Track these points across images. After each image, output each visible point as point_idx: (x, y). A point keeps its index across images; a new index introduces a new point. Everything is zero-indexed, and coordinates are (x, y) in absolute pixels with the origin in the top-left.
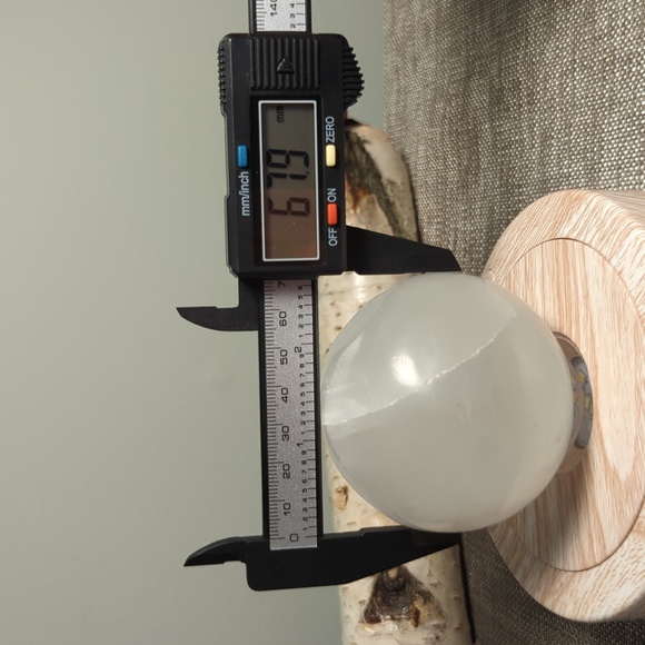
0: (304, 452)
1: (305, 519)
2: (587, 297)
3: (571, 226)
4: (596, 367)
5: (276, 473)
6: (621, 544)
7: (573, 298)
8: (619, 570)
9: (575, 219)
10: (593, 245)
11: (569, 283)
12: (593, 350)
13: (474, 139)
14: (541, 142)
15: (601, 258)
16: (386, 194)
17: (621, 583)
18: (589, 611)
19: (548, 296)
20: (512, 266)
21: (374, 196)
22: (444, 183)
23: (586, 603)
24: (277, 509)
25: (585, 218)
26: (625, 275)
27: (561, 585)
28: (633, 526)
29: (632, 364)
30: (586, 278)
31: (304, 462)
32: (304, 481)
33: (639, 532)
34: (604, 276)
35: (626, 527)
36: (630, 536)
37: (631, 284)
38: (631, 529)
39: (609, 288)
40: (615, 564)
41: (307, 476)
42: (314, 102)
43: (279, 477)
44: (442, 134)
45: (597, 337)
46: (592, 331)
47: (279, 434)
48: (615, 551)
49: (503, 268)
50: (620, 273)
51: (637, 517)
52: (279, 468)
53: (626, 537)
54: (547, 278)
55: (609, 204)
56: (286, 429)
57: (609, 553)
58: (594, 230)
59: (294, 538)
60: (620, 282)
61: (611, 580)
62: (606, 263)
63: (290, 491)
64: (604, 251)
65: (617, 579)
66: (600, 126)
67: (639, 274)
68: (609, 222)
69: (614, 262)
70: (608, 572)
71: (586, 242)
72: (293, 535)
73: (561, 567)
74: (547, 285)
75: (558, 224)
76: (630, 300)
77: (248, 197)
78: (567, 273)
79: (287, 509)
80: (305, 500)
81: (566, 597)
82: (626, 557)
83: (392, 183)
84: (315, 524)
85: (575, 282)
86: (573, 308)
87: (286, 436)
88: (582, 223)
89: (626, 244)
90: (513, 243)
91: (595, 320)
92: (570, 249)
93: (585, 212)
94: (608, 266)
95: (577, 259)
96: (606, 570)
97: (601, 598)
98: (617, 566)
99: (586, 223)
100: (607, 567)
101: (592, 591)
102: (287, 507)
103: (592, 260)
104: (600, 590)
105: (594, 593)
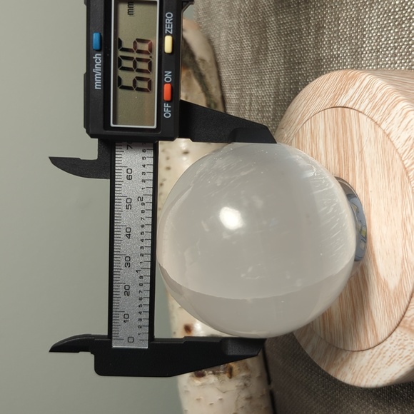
0: (141, 277)
2: (361, 152)
3: (348, 98)
4: (369, 204)
6: (390, 335)
7: (350, 152)
8: (388, 354)
9: (351, 92)
10: (366, 112)
11: (347, 141)
12: (367, 192)
14: (316, 31)
15: (373, 123)
16: (199, 70)
17: (390, 363)
18: (365, 380)
19: (329, 150)
20: (300, 126)
21: (190, 71)
22: (241, 60)
23: (362, 374)
25: (359, 92)
26: (393, 136)
27: (342, 360)
28: (399, 323)
29: (400, 204)
30: (361, 137)
31: (141, 285)
33: (405, 327)
34: (376, 137)
35: (395, 323)
36: (398, 330)
37: (398, 144)
38: (398, 325)
39: (380, 146)
40: (385, 349)
41: (142, 295)
44: (239, 24)
45: (370, 183)
46: (365, 178)
47: (123, 262)
48: (385, 340)
49: (293, 128)
50: (388, 135)
51: (403, 316)
52: (122, 287)
53: (394, 330)
54: (329, 137)
55: (379, 82)
56: (128, 259)
57: (380, 340)
58: (367, 101)
60: (389, 142)
61: (382, 359)
62: (377, 127)
64: (376, 118)
65: (387, 359)
67: (405, 136)
68: (379, 95)
69: (384, 126)
70: (380, 354)
71: (361, 110)
73: (342, 347)
74: (329, 142)
75: (337, 95)
76: (397, 156)
78: (345, 132)
81: (346, 369)
82: (394, 345)
83: (203, 60)
85: (352, 140)
86: (350, 159)
87: (128, 264)
88: (357, 96)
89: (394, 112)
90: (300, 109)
91: (368, 170)
92: (347, 115)
93: (359, 87)
94: (379, 129)
95: (353, 122)
96: (377, 353)
97: (374, 372)
98: (387, 350)
99: (360, 96)
100: (379, 350)
101: (367, 366)
102: (126, 316)
103: (366, 124)
104: (374, 366)
105: (368, 367)
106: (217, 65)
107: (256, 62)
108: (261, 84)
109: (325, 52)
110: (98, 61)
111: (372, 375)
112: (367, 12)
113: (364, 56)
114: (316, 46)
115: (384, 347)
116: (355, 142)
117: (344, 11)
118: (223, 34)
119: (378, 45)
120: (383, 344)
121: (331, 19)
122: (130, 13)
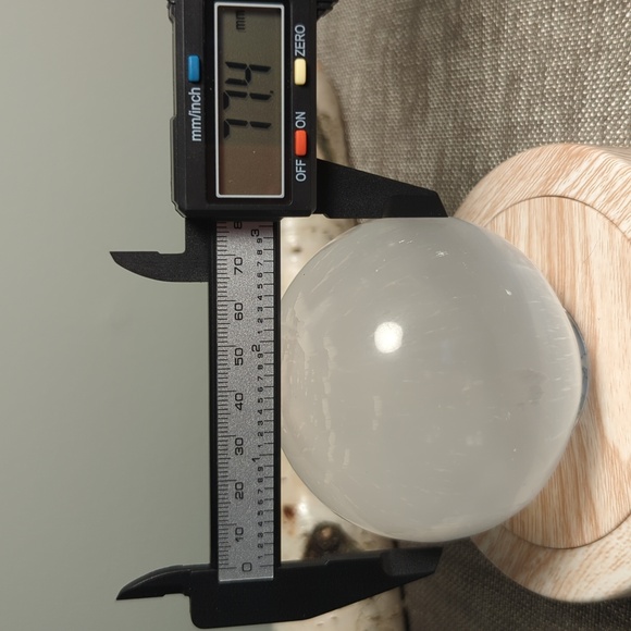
0: (260, 469)
1: (260, 546)
2: (586, 261)
3: (568, 184)
4: (595, 337)
5: (227, 492)
6: (618, 526)
7: (569, 261)
8: (614, 553)
9: (574, 176)
10: (597, 205)
11: (564, 246)
12: (593, 320)
13: (423, 75)
14: (507, 85)
15: (607, 221)
16: (321, 131)
17: (616, 566)
20: (487, 221)
24: (227, 536)
25: (587, 177)
30: (586, 241)
31: (260, 480)
32: (260, 503)
34: (611, 241)
35: (627, 509)
36: (630, 519)
40: (609, 546)
41: (263, 496)
42: (282, 7)
43: (231, 499)
44: (383, 68)
45: (598, 306)
47: (232, 447)
48: (610, 533)
52: (231, 486)
53: (625, 519)
54: (535, 237)
56: (239, 442)
57: (602, 533)
58: (599, 191)
59: (247, 568)
61: (603, 561)
62: (613, 227)
63: (242, 514)
64: (613, 214)
65: (611, 561)
66: (582, 73)
68: (620, 183)
69: (624, 226)
70: (600, 553)
71: (588, 202)
72: (244, 565)
75: (552, 179)
77: (199, 118)
78: (561, 233)
79: (240, 533)
80: (260, 524)
83: (327, 117)
84: (272, 552)
85: (573, 245)
86: (569, 272)
87: (239, 450)
90: (490, 196)
91: (597, 288)
92: (566, 208)
93: (587, 169)
94: (616, 231)
95: (576, 219)
96: (596, 552)
97: (589, 579)
98: (613, 548)
99: (589, 181)
100: (599, 548)
101: (578, 571)
102: (239, 532)
103: (596, 223)
104: (589, 571)
105: (581, 572)
106: (344, 124)
107: (407, 123)
108: (413, 156)
109: (520, 116)
110: (196, 98)
111: (586, 584)
112: (589, 63)
113: (583, 126)
114: (507, 106)
115: (607, 543)
116: (578, 247)
117: (553, 58)
118: (357, 80)
119: (606, 110)
120: (607, 539)
121: (533, 69)
122: (240, 27)
